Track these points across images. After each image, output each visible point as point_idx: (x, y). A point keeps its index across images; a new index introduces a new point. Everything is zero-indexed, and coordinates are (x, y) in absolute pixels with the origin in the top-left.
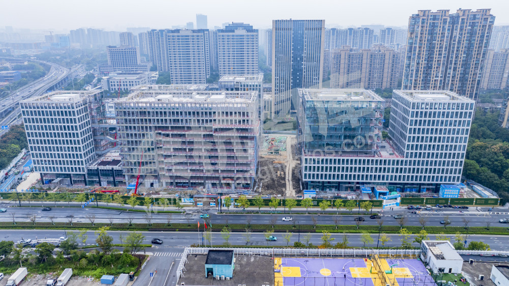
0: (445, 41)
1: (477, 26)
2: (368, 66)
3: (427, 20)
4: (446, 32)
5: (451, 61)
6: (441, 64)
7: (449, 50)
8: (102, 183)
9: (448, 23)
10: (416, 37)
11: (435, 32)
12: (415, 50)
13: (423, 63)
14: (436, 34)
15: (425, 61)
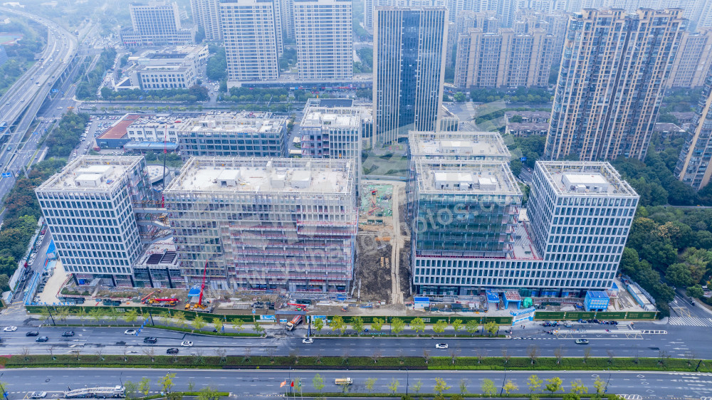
0: (616, 53)
1: (663, 34)
2: (509, 54)
3: (594, 25)
4: (618, 43)
5: (622, 81)
6: (608, 86)
7: (621, 65)
8: (154, 284)
9: (622, 29)
10: (577, 47)
11: (603, 41)
12: (573, 66)
13: (583, 84)
14: (605, 43)
15: (586, 80)
